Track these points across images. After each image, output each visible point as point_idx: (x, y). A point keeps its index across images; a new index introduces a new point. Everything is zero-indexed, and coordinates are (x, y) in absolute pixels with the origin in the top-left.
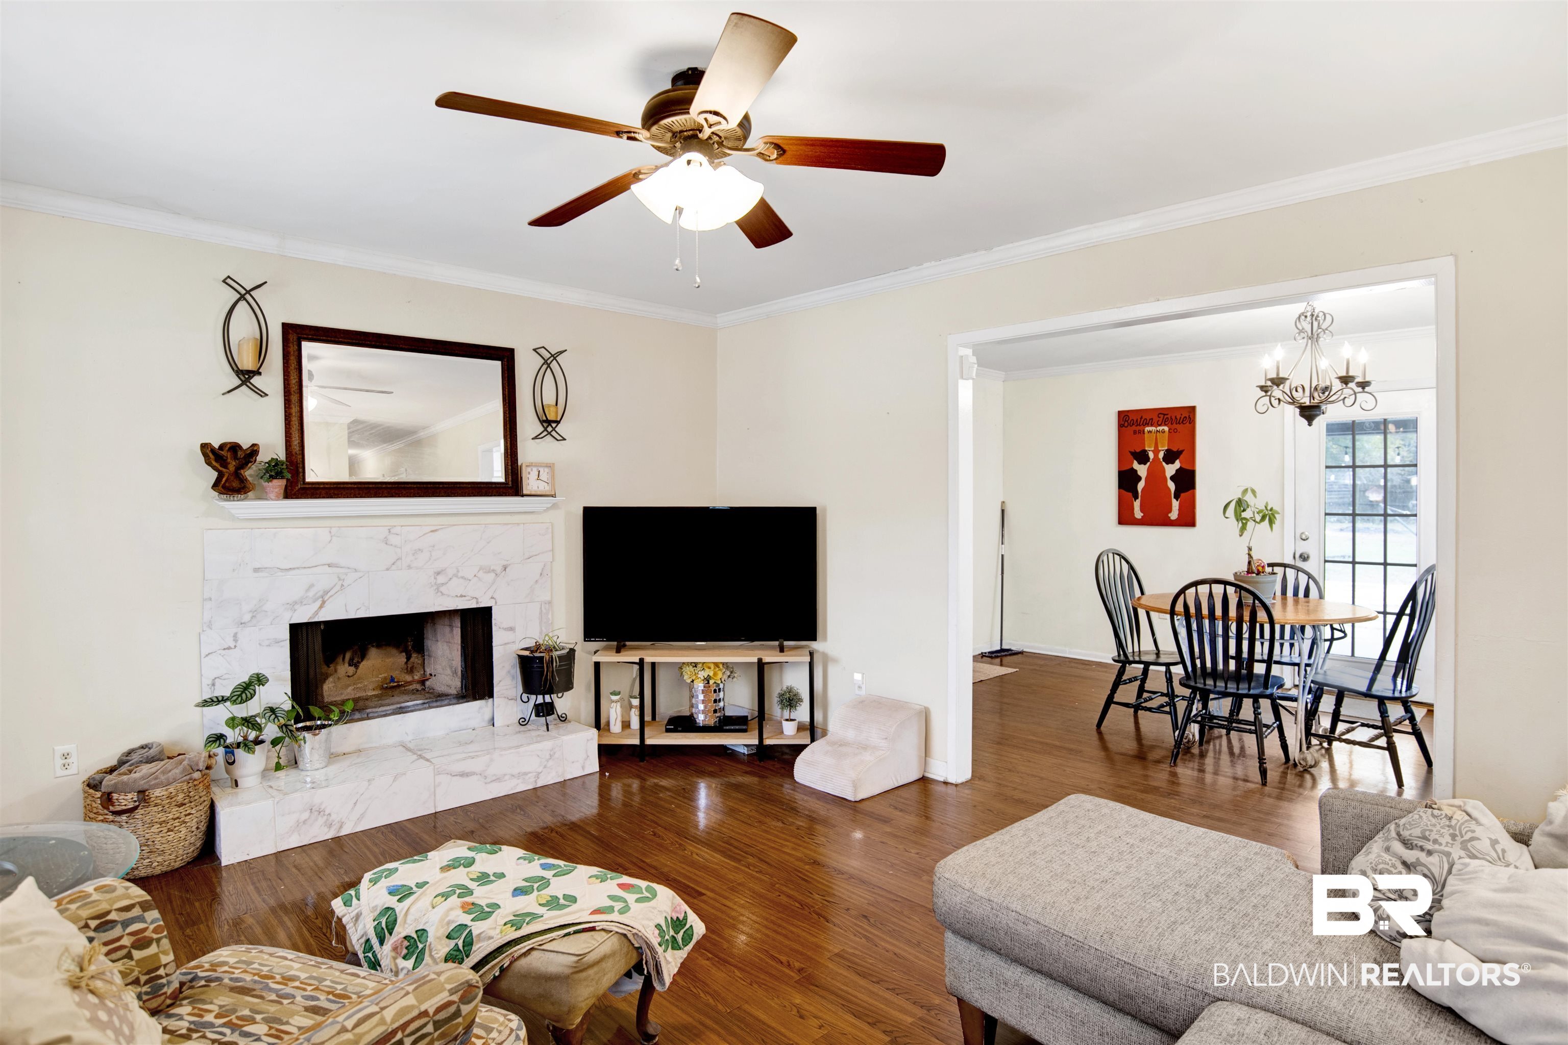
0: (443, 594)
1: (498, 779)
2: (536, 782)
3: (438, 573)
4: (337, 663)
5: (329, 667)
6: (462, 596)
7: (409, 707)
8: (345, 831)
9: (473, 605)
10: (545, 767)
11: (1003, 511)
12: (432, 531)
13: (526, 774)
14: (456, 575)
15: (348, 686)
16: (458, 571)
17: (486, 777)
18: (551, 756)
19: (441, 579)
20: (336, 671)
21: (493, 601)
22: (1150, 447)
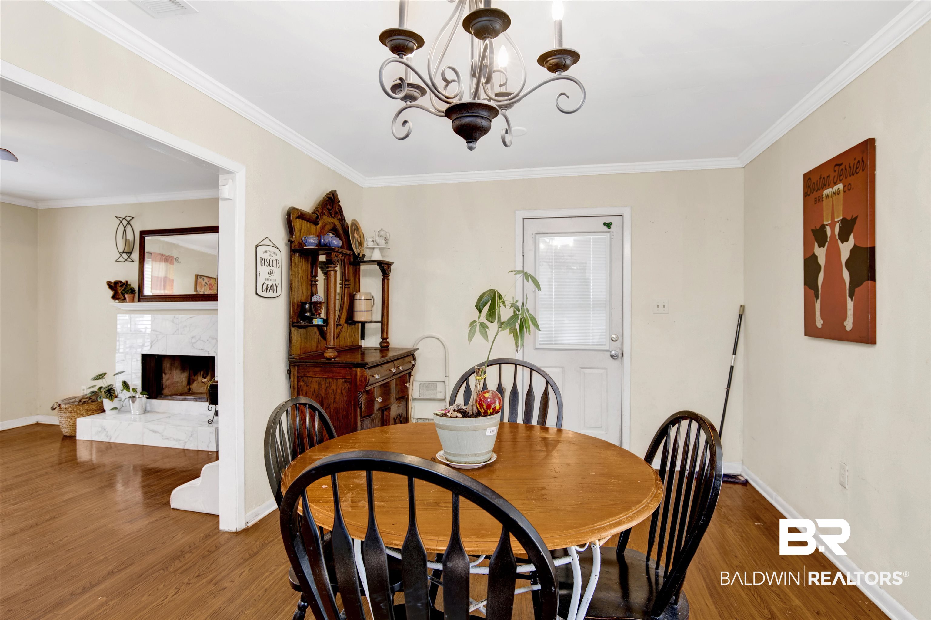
0: (194, 348)
1: (168, 439)
2: (184, 446)
3: (193, 338)
4: (198, 376)
5: (195, 377)
6: (202, 350)
7: (188, 399)
8: (112, 441)
9: (207, 355)
10: (189, 440)
11: (741, 316)
12: (191, 318)
13: (180, 440)
14: (199, 339)
15: (201, 387)
16: (200, 337)
17: (163, 436)
18: (192, 435)
19: (194, 341)
20: (197, 379)
21: (215, 354)
22: (828, 221)
